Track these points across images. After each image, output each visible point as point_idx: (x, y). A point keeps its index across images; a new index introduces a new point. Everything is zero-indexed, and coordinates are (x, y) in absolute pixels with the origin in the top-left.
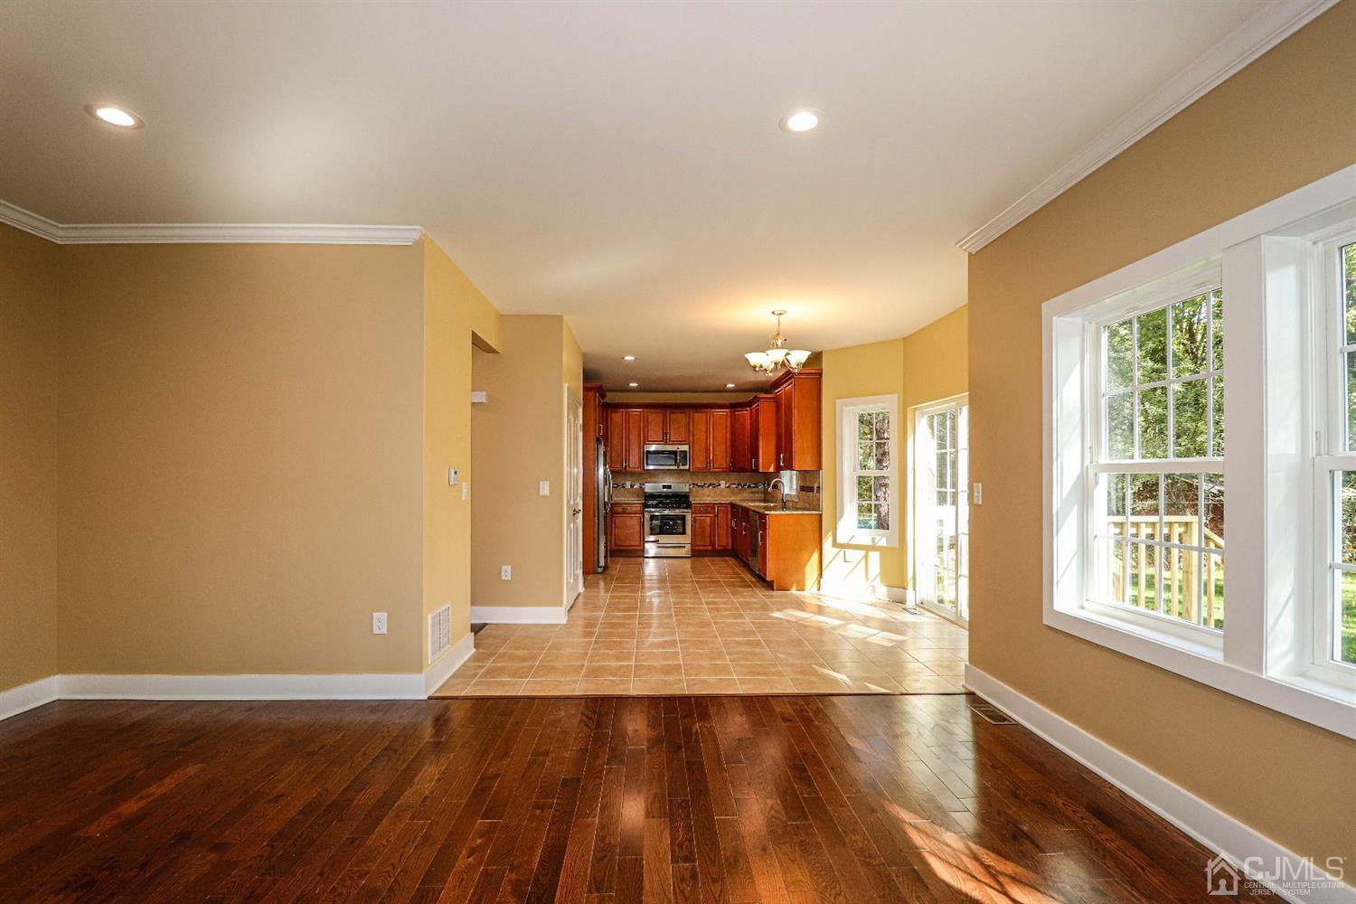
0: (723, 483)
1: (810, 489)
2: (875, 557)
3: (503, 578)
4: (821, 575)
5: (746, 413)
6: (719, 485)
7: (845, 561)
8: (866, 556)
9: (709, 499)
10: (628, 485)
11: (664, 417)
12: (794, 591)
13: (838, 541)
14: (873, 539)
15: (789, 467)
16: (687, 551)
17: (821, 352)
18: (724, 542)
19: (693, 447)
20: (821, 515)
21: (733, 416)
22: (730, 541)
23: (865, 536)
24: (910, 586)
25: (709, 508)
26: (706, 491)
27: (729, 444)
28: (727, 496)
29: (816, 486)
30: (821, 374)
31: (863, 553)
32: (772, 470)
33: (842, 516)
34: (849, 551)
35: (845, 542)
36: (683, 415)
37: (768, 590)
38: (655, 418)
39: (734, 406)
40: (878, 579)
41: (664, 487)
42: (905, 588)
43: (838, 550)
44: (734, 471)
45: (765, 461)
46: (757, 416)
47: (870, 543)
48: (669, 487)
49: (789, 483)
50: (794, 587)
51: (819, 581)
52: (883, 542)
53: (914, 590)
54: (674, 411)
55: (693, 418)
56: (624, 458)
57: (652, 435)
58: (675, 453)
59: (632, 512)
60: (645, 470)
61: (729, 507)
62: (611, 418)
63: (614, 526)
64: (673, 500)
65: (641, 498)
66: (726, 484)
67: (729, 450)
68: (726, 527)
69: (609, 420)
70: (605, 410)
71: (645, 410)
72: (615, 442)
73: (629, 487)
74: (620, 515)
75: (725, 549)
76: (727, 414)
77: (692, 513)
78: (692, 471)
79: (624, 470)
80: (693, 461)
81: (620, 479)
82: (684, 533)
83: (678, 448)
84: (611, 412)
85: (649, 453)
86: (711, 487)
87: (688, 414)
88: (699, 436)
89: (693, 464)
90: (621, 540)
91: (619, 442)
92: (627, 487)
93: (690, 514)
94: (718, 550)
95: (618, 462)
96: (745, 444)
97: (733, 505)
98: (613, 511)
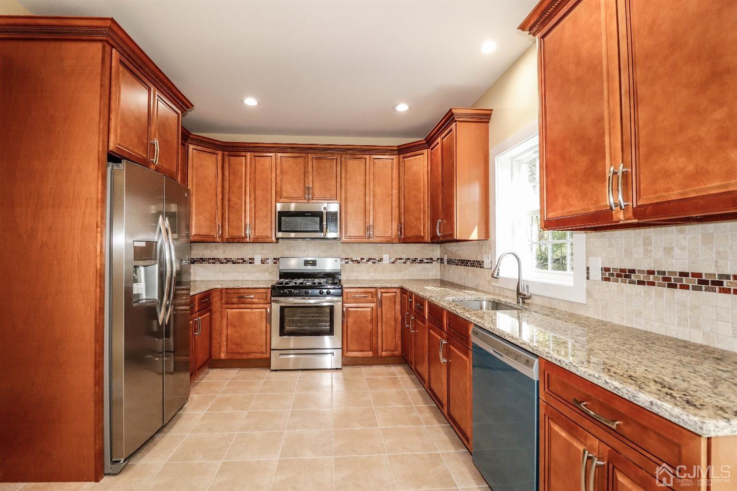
0: (386, 256)
5: (420, 164)
6: (381, 260)
9: (368, 279)
10: (258, 258)
11: (306, 163)
16: (336, 360)
18: (390, 344)
19: (346, 206)
21: (400, 164)
22: (400, 343)
25: (372, 293)
26: (363, 266)
27: (395, 203)
28: (393, 275)
36: (333, 163)
38: (291, 165)
39: (403, 151)
41: (306, 263)
44: (401, 241)
48: (314, 263)
54: (319, 156)
55: (346, 166)
56: (248, 222)
57: (287, 189)
58: (319, 215)
59: (256, 300)
60: (277, 239)
61: (399, 294)
62: (229, 164)
63: (225, 322)
64: (316, 281)
65: (275, 279)
66: (390, 258)
67: (396, 212)
68: (393, 323)
69: (226, 165)
70: (220, 153)
71: (280, 155)
72: (233, 199)
73: (260, 263)
74: (236, 306)
75: (393, 356)
76: (392, 163)
77: (343, 303)
78: (344, 239)
79: (248, 240)
80: (346, 226)
81: (245, 251)
82: (331, 332)
83: (325, 208)
84: (229, 156)
85: (282, 214)
86: (370, 263)
87: (339, 161)
88: (355, 190)
89: (346, 231)
90: (237, 344)
91: (240, 199)
92: (256, 263)
93: (341, 303)
94: (381, 357)
95: (239, 228)
96: (419, 203)
97: (403, 291)
98: (224, 302)
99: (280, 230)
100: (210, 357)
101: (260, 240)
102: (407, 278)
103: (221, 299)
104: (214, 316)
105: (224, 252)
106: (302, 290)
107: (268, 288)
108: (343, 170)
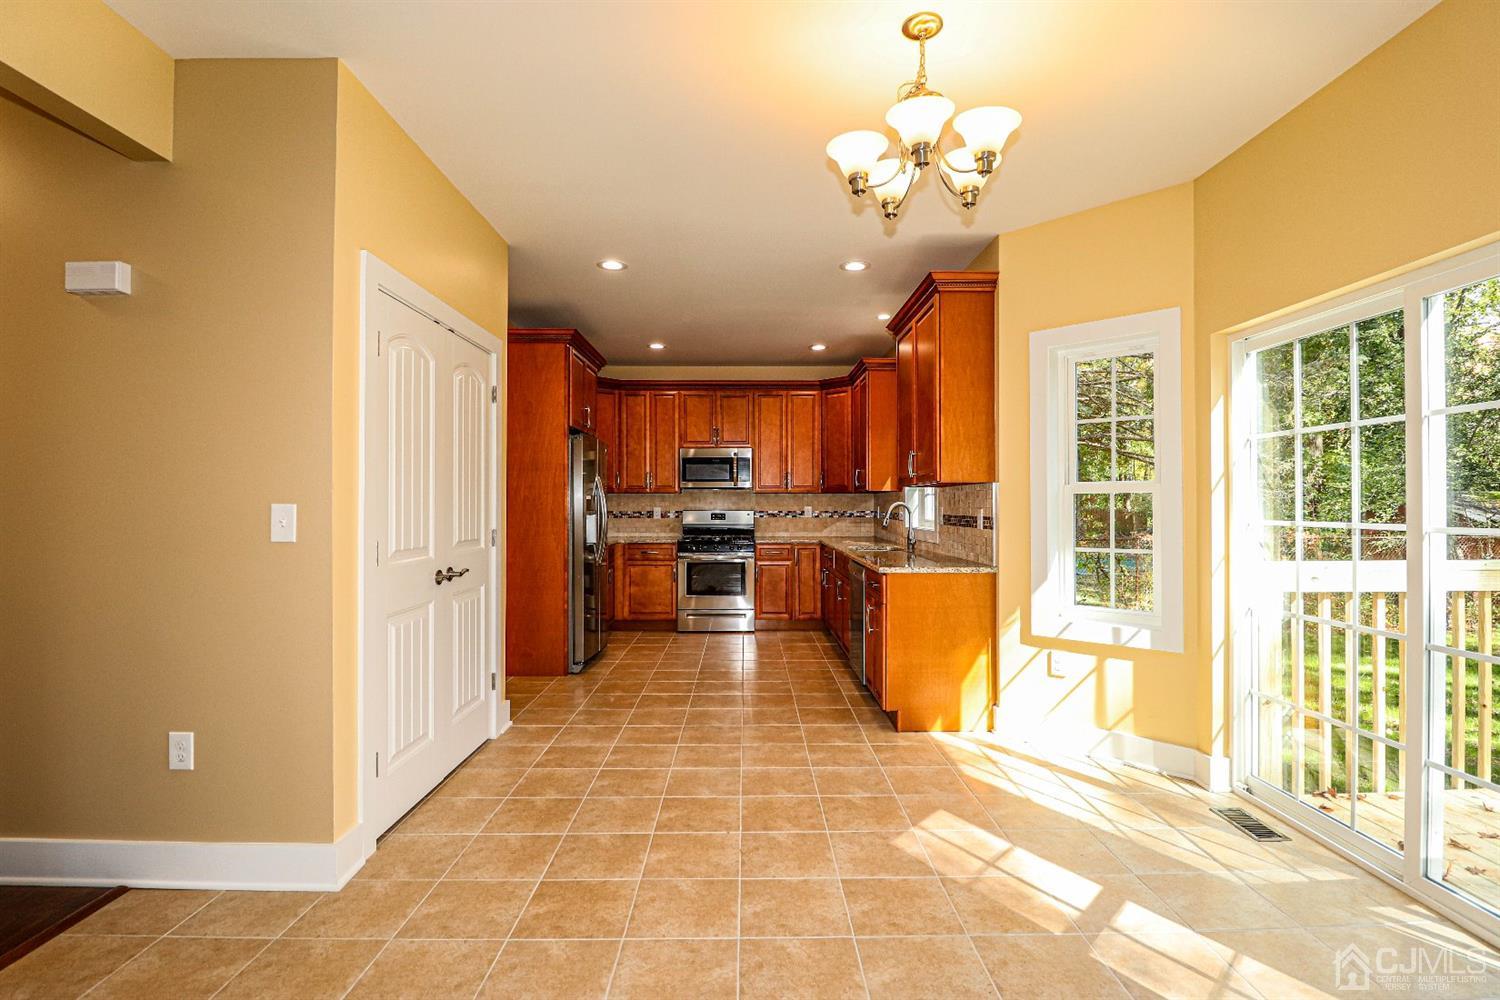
0: (808, 509)
1: (970, 522)
2: (1120, 675)
3: (174, 764)
4: (995, 700)
5: (846, 396)
6: (803, 513)
7: (1050, 674)
8: (1099, 670)
9: (785, 534)
10: (657, 511)
11: (713, 402)
12: (937, 734)
13: (1036, 631)
14: (1117, 632)
15: (927, 477)
16: (749, 622)
17: (997, 238)
18: (809, 606)
19: (760, 452)
20: (994, 576)
21: (824, 402)
22: (819, 605)
23: (1096, 622)
24: (1218, 746)
25: (790, 551)
26: (782, 522)
27: (817, 446)
28: (815, 530)
29: (981, 514)
30: (994, 282)
31: (1090, 661)
32: (887, 487)
33: (1043, 577)
34: (1057, 654)
35: (1051, 633)
36: (744, 401)
37: (884, 728)
38: (697, 404)
39: (826, 386)
40: (1130, 719)
41: (715, 516)
42: (1205, 750)
43: (1035, 650)
44: (825, 491)
45: (878, 469)
46: (863, 397)
47: (1108, 640)
48: (722, 517)
49: (921, 510)
50: (939, 723)
51: (991, 716)
52: (1143, 641)
53: (1227, 755)
54: (728, 393)
55: (760, 405)
56: (648, 470)
57: (693, 433)
58: (729, 461)
59: (659, 557)
60: (681, 489)
61: (818, 550)
62: (627, 406)
63: (628, 580)
64: (726, 537)
65: (678, 536)
66: (813, 512)
67: (818, 457)
68: (812, 583)
69: (624, 408)
70: (617, 392)
71: (682, 392)
72: (633, 445)
73: (659, 517)
74: (639, 563)
75: (811, 619)
76: (814, 400)
77: (756, 560)
78: (757, 489)
79: (648, 490)
80: (760, 474)
81: (644, 504)
82: (743, 592)
83: (735, 454)
84: (627, 395)
85: (687, 461)
86: (790, 516)
87: (751, 399)
88: (770, 434)
89: (760, 480)
90: (640, 604)
91: (640, 444)
92: (655, 517)
93: (753, 560)
94: (799, 619)
95: (638, 476)
96: (842, 447)
97: (823, 546)
98: (627, 556)
99: (684, 480)
100: (614, 616)
101: (662, 490)
102: (834, 534)
103: (624, 554)
104: (616, 574)
105: (619, 504)
106: (710, 546)
107: (673, 544)
108: (757, 409)
